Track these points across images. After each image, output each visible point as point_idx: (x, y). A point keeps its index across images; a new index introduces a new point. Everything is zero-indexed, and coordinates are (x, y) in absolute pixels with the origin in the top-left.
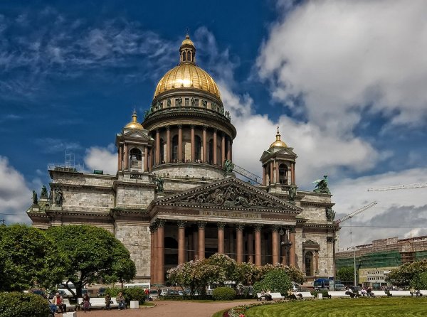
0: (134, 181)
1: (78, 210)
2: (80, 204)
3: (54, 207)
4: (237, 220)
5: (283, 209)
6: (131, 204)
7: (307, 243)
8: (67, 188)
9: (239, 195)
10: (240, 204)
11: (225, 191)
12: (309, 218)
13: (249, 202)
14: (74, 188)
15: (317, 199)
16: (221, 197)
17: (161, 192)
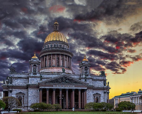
0: (34, 75)
1: (17, 85)
2: (18, 83)
3: (9, 85)
4: (66, 88)
5: (82, 84)
6: (33, 83)
7: (96, 94)
8: (14, 78)
9: (67, 80)
10: (67, 83)
11: (62, 78)
12: (97, 85)
13: (70, 82)
14: (16, 78)
15: (100, 78)
16: (60, 80)
17: (41, 79)
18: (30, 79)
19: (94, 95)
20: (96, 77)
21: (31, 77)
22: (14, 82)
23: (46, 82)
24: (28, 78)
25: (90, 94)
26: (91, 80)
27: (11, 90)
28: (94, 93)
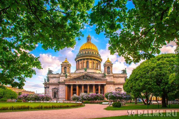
0: (64, 75)
2: (53, 81)
4: (87, 84)
7: (118, 88)
8: (50, 78)
9: (87, 77)
10: (87, 79)
11: (83, 76)
12: (119, 81)
13: (90, 78)
14: (52, 77)
15: (122, 76)
16: (82, 78)
17: (66, 77)
18: (61, 77)
19: (116, 89)
20: (118, 75)
21: (61, 76)
22: (51, 80)
23: (70, 80)
24: (59, 78)
25: (111, 88)
26: (113, 77)
27: (48, 86)
28: (115, 88)
